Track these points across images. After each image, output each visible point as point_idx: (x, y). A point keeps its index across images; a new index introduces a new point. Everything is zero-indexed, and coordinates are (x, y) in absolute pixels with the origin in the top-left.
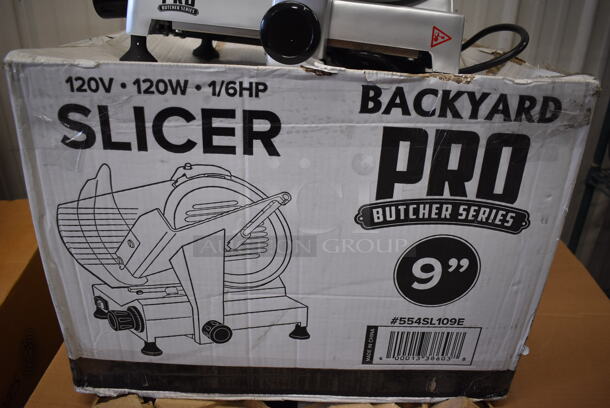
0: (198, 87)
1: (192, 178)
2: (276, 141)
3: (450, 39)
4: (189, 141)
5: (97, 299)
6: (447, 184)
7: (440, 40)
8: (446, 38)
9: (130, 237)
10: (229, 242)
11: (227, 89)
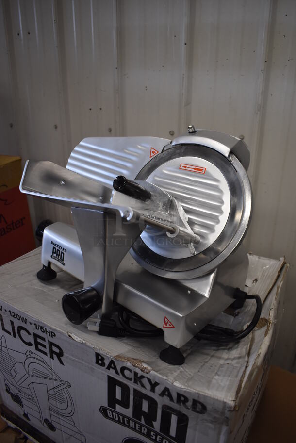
0: (31, 324)
1: (32, 357)
2: (62, 358)
3: (174, 327)
4: (30, 342)
5: (6, 385)
6: (142, 417)
7: (168, 326)
8: (172, 326)
9: (14, 368)
10: (49, 391)
11: (41, 329)
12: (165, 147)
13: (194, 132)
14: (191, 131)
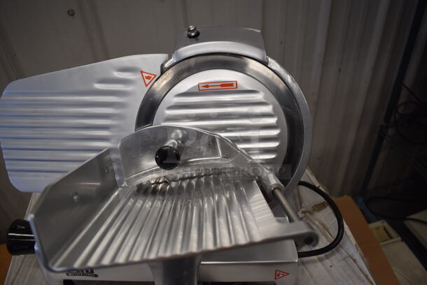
3: (288, 274)
12: (162, 66)
13: (198, 34)
14: (193, 34)
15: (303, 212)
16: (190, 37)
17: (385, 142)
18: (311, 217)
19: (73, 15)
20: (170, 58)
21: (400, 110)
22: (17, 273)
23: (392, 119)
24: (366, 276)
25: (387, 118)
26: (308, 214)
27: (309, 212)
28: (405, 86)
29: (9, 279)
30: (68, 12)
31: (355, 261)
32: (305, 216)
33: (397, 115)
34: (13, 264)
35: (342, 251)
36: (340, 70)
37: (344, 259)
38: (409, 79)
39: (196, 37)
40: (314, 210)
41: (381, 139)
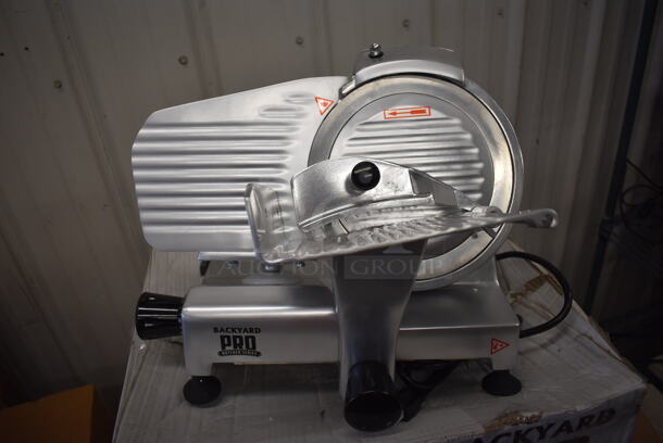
12: (341, 90)
13: (381, 55)
14: (376, 54)
15: (513, 296)
16: (372, 57)
17: (611, 247)
18: (524, 300)
19: (185, 63)
20: (350, 80)
21: (628, 198)
22: (140, 369)
23: (617, 212)
24: (609, 352)
25: (610, 209)
26: (519, 297)
27: (521, 294)
28: (632, 164)
29: (130, 374)
30: (180, 60)
31: (591, 338)
32: (516, 301)
33: (624, 206)
34: (133, 358)
35: (572, 330)
36: (538, 142)
37: (576, 340)
38: (635, 154)
39: (378, 57)
40: (528, 289)
41: (603, 240)
